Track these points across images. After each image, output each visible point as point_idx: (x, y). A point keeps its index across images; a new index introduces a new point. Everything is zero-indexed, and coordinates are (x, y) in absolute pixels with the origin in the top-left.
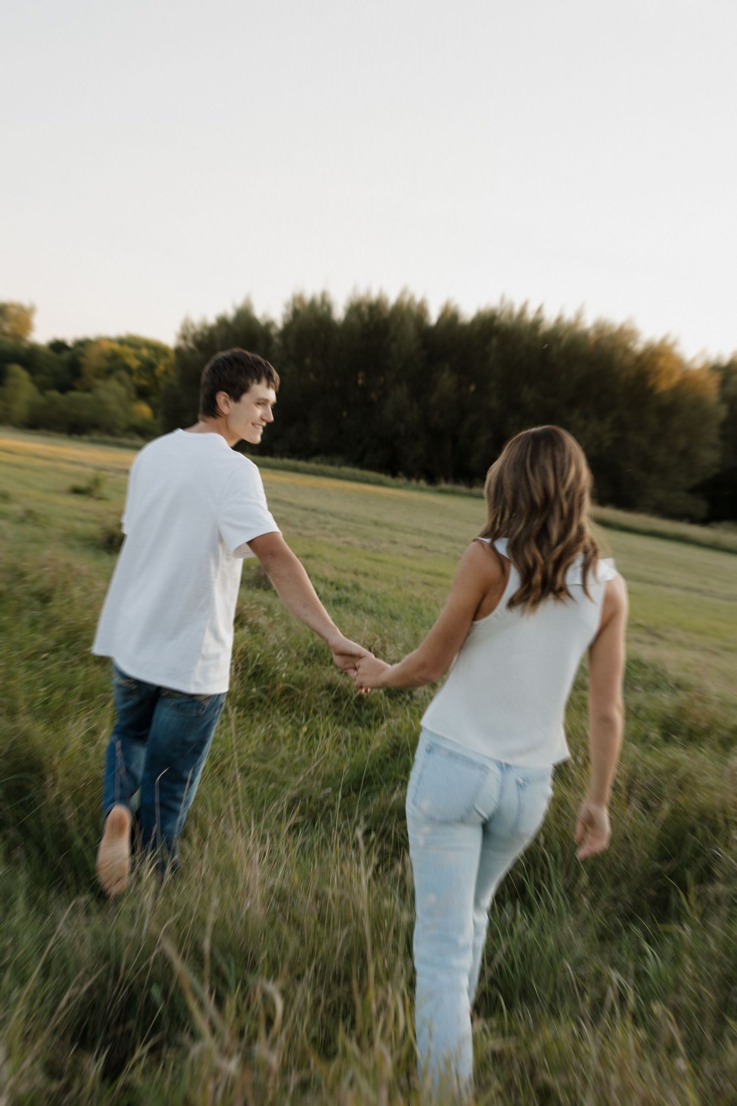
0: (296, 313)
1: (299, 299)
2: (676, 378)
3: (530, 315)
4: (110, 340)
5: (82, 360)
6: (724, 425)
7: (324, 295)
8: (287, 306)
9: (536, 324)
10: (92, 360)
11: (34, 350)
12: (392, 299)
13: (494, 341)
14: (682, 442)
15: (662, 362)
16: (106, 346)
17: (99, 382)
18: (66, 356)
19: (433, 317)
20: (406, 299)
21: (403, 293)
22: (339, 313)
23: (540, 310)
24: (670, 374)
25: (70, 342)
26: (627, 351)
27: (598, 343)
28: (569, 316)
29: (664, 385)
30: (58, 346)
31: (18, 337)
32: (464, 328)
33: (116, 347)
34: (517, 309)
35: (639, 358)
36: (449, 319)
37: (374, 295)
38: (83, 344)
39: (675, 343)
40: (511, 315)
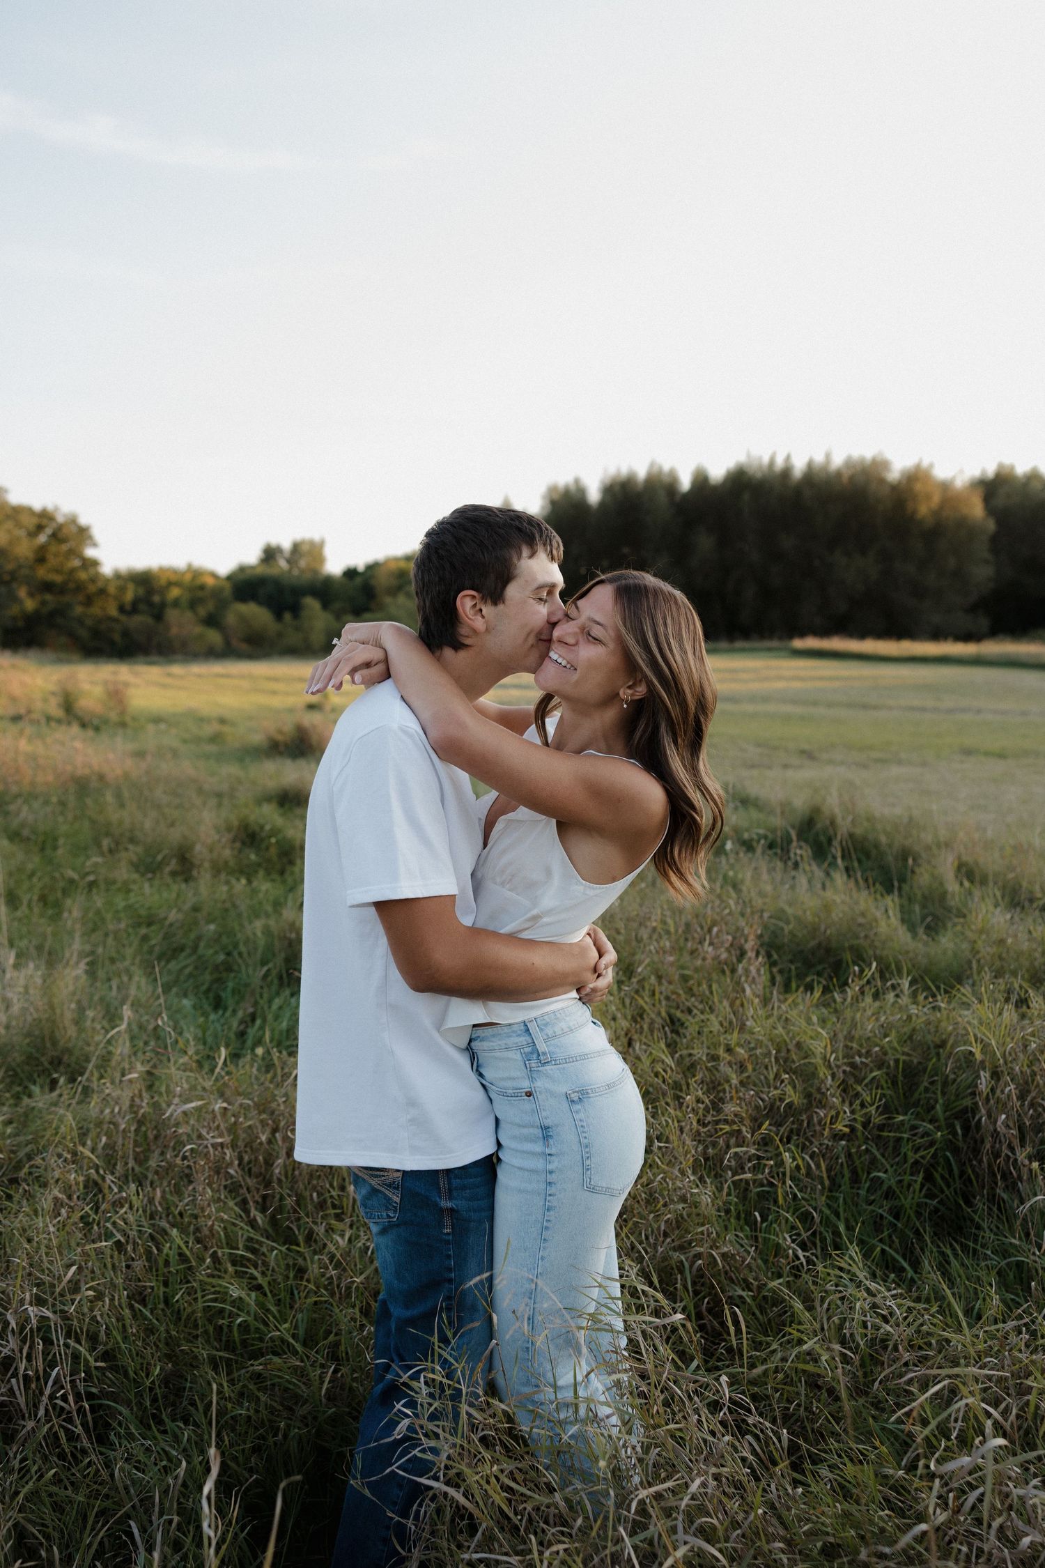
0: (553, 503)
1: (552, 489)
2: (936, 499)
3: (780, 462)
4: (396, 559)
5: (373, 582)
6: (994, 539)
7: (577, 481)
8: (544, 497)
9: (786, 473)
10: (382, 581)
11: (328, 581)
12: (642, 473)
13: (746, 496)
14: (952, 563)
15: (918, 487)
16: (393, 566)
17: (388, 600)
18: (358, 581)
19: (685, 483)
20: (655, 470)
21: (652, 465)
22: (594, 495)
23: (788, 458)
24: (928, 497)
25: (361, 568)
26: (882, 481)
27: (851, 478)
28: (819, 458)
29: (923, 510)
30: (351, 573)
31: (315, 572)
32: (715, 489)
33: (403, 564)
34: (766, 460)
35: (895, 488)
36: (701, 481)
37: (624, 471)
38: (372, 568)
39: (931, 465)
40: (761, 466)
